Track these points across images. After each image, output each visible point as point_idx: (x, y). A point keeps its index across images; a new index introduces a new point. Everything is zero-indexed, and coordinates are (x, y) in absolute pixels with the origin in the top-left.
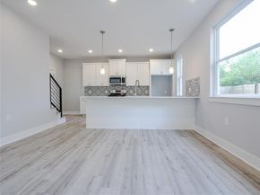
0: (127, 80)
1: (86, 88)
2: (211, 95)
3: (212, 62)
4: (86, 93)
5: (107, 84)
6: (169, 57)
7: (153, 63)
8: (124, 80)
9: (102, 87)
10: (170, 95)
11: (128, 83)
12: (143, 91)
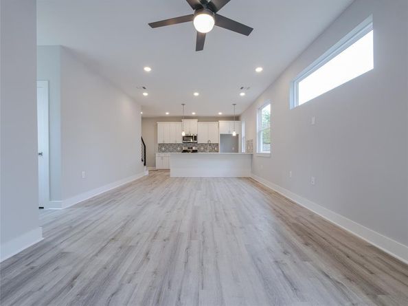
0: (198, 138)
1: (159, 144)
2: (257, 152)
3: (257, 131)
4: (160, 150)
5: (180, 141)
6: (237, 118)
7: (222, 123)
8: (195, 138)
9: (175, 144)
10: (238, 152)
11: (200, 141)
12: (213, 147)
